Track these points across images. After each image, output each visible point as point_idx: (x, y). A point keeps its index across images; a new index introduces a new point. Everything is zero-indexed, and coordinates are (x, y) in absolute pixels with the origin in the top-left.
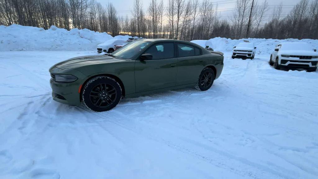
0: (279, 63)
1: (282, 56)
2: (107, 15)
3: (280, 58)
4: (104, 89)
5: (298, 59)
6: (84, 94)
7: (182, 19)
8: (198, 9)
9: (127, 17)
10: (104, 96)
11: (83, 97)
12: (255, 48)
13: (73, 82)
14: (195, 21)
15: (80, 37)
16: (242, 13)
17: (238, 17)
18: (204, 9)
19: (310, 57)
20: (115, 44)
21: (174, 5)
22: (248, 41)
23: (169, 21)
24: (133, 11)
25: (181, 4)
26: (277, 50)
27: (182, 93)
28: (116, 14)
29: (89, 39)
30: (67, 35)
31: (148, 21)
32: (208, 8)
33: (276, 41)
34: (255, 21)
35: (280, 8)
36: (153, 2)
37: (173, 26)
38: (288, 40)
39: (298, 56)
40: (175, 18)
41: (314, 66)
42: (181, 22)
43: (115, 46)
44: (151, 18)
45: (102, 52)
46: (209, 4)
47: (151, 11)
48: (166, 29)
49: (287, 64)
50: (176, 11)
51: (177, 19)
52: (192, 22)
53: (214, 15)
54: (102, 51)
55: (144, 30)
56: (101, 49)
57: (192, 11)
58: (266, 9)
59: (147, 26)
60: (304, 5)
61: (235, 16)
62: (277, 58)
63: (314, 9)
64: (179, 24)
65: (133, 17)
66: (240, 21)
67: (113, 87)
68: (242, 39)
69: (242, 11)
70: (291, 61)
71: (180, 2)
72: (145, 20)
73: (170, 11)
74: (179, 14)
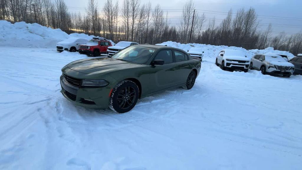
0: (225, 65)
1: (227, 60)
2: (56, 9)
3: (226, 62)
4: (128, 92)
5: (237, 63)
6: (112, 98)
7: (137, 22)
8: (151, 15)
9: (80, 14)
10: (127, 98)
11: (112, 100)
12: (203, 52)
13: (105, 86)
14: (149, 24)
15: (29, 32)
16: (187, 21)
17: (184, 24)
18: (156, 15)
19: (244, 62)
20: (77, 43)
21: (129, 7)
22: (194, 46)
23: (124, 22)
24: (87, 9)
25: (136, 8)
26: (222, 55)
27: (175, 92)
28: (66, 10)
29: (41, 35)
30: (11, 28)
31: (103, 20)
32: (160, 14)
33: (213, 47)
34: (197, 29)
35: (214, 21)
36: (108, 2)
37: (128, 28)
38: (221, 47)
39: (237, 61)
40: (130, 20)
41: (247, 68)
42: (136, 25)
43: (77, 44)
44: (106, 18)
45: (63, 51)
46: (161, 11)
47: (106, 11)
48: (121, 30)
49: (230, 66)
50: (131, 14)
51: (133, 21)
52: (146, 25)
53: (165, 20)
54: (63, 49)
55: (99, 30)
56: (62, 48)
57: (146, 16)
58: (204, 20)
59: (102, 25)
60: (229, 20)
61: (182, 23)
62: (223, 61)
63: (235, 24)
64: (134, 26)
65: (86, 15)
66: (186, 28)
67: (134, 90)
68: (189, 44)
69: (187, 20)
70: (233, 64)
71: (135, 5)
72: (99, 19)
73: (125, 13)
74: (134, 17)
